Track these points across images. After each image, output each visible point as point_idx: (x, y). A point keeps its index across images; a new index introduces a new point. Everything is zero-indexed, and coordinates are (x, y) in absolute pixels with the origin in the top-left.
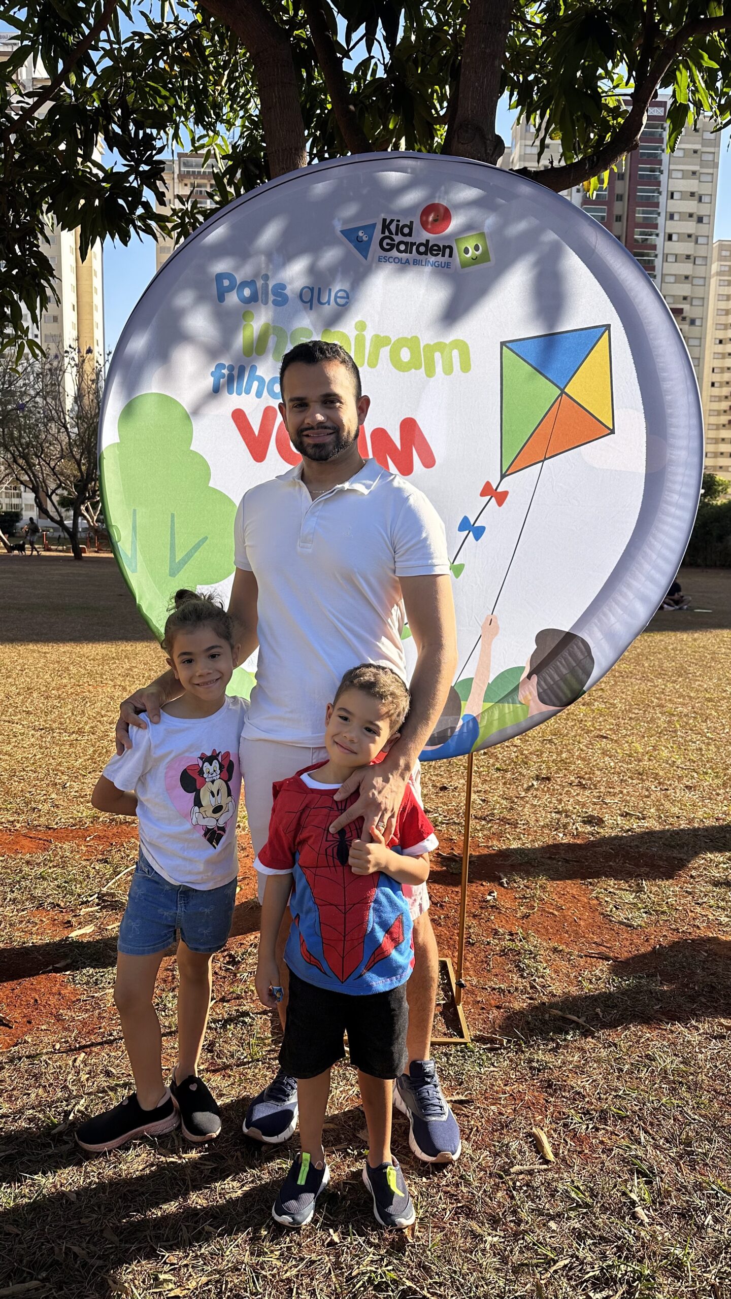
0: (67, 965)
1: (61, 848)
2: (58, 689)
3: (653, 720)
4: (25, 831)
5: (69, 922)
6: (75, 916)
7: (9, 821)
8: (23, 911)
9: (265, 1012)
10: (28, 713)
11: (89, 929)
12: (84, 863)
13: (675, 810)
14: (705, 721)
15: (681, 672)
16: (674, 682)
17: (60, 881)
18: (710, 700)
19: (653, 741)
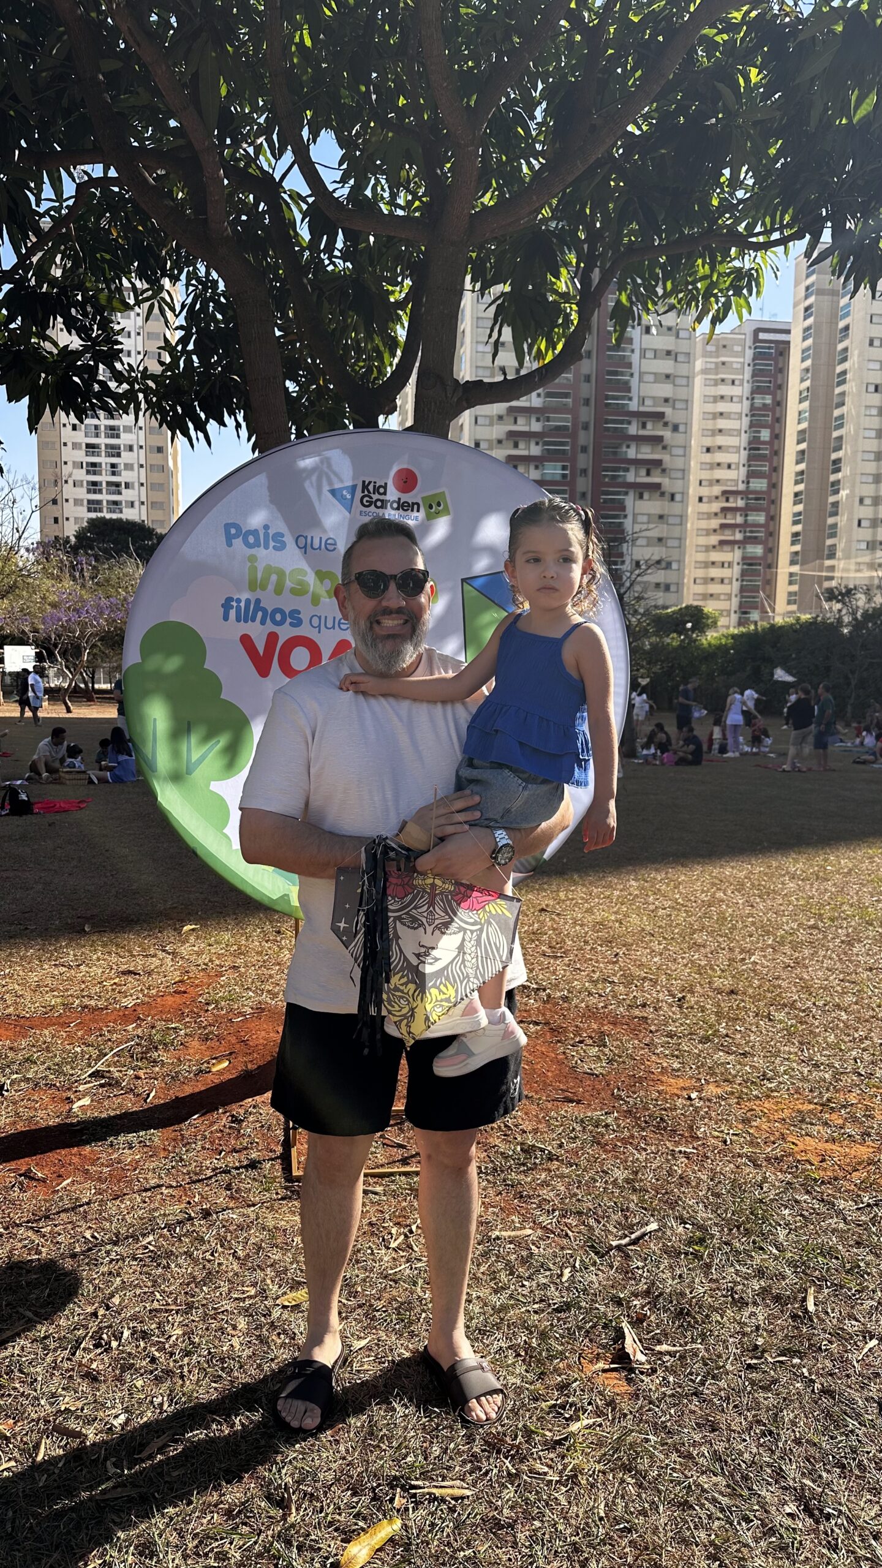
1: (40, 1034)
5: (68, 1098)
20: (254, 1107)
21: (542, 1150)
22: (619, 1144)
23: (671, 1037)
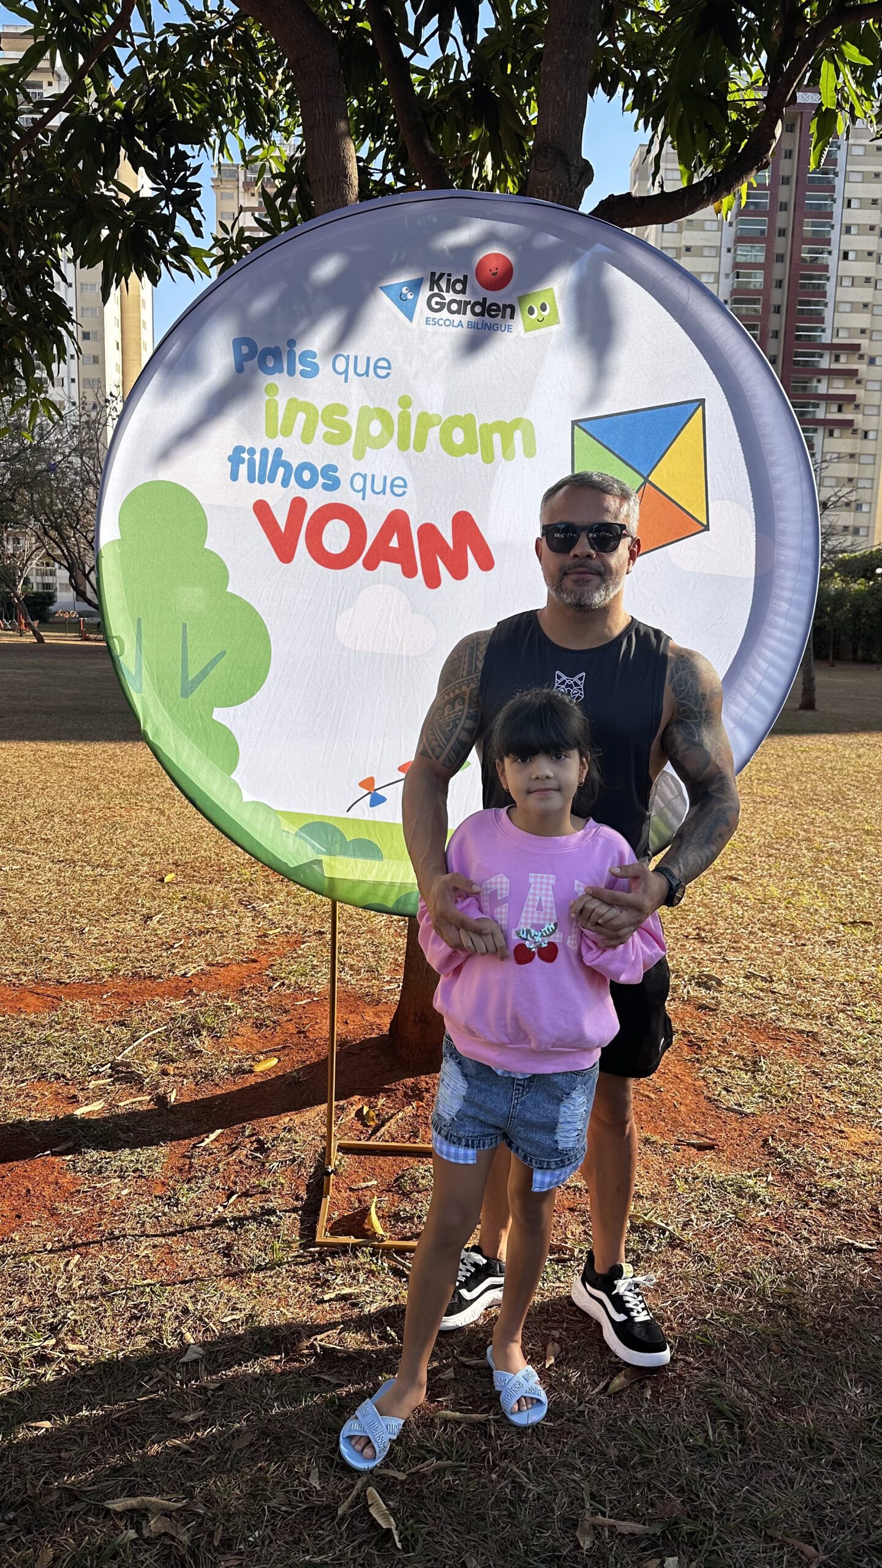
0: (69, 1148)
1: (72, 1007)
2: (84, 812)
3: (796, 857)
4: (32, 986)
5: (75, 1096)
6: (83, 1089)
7: (13, 974)
8: (23, 1082)
9: (294, 1210)
10: (47, 841)
11: (97, 1106)
12: (97, 1026)
13: (812, 971)
14: (860, 860)
15: (838, 798)
16: (828, 810)
17: (68, 1047)
18: (868, 833)
19: (793, 883)
20: (289, 1131)
21: (663, 1231)
22: (771, 1228)
23: (848, 1064)
